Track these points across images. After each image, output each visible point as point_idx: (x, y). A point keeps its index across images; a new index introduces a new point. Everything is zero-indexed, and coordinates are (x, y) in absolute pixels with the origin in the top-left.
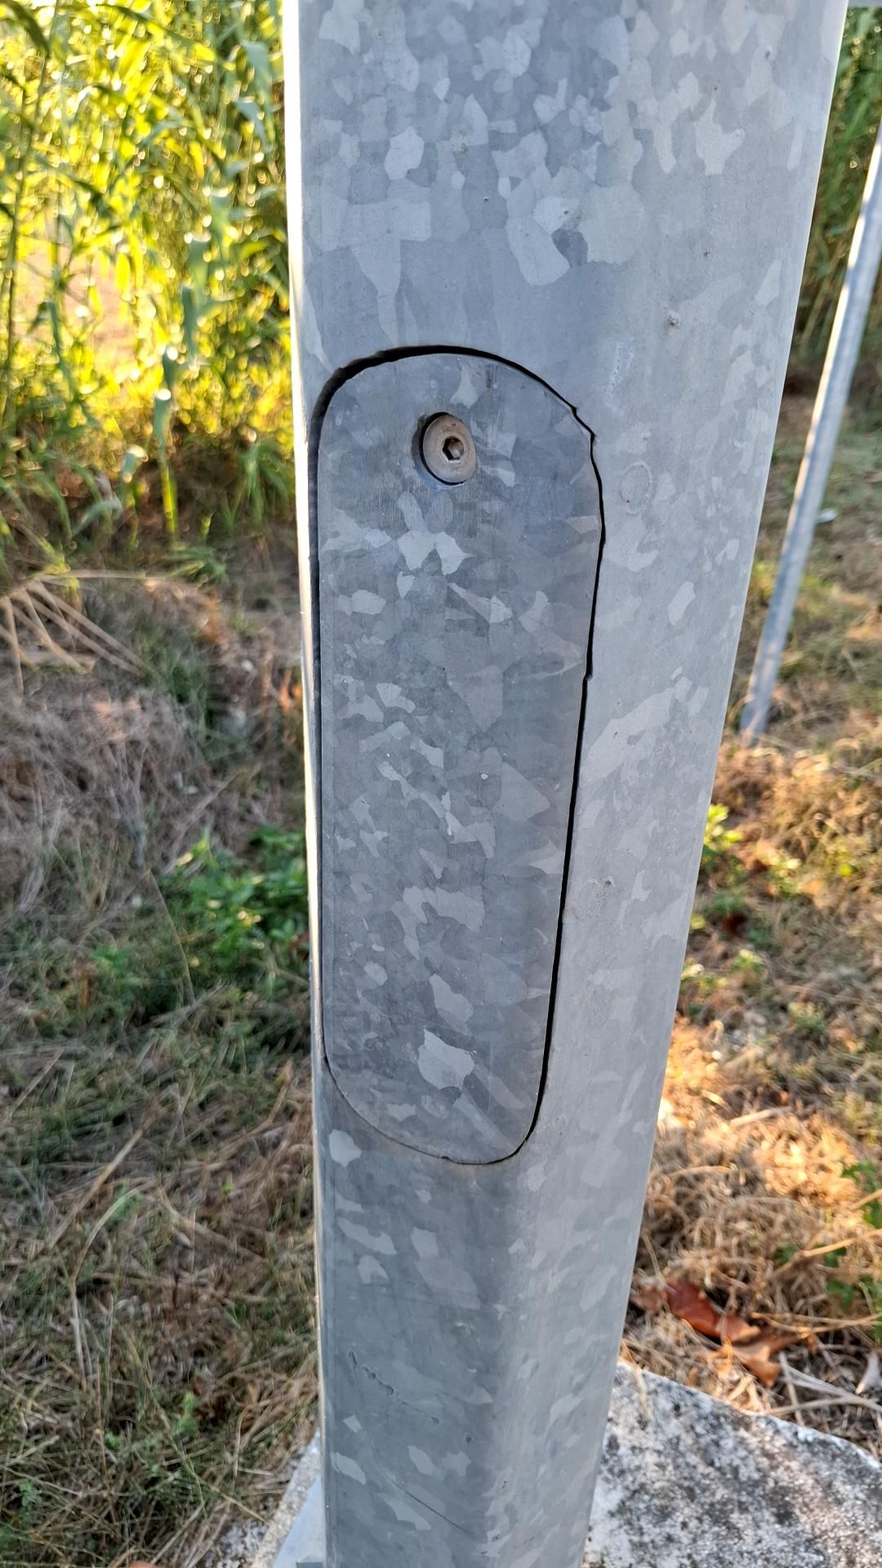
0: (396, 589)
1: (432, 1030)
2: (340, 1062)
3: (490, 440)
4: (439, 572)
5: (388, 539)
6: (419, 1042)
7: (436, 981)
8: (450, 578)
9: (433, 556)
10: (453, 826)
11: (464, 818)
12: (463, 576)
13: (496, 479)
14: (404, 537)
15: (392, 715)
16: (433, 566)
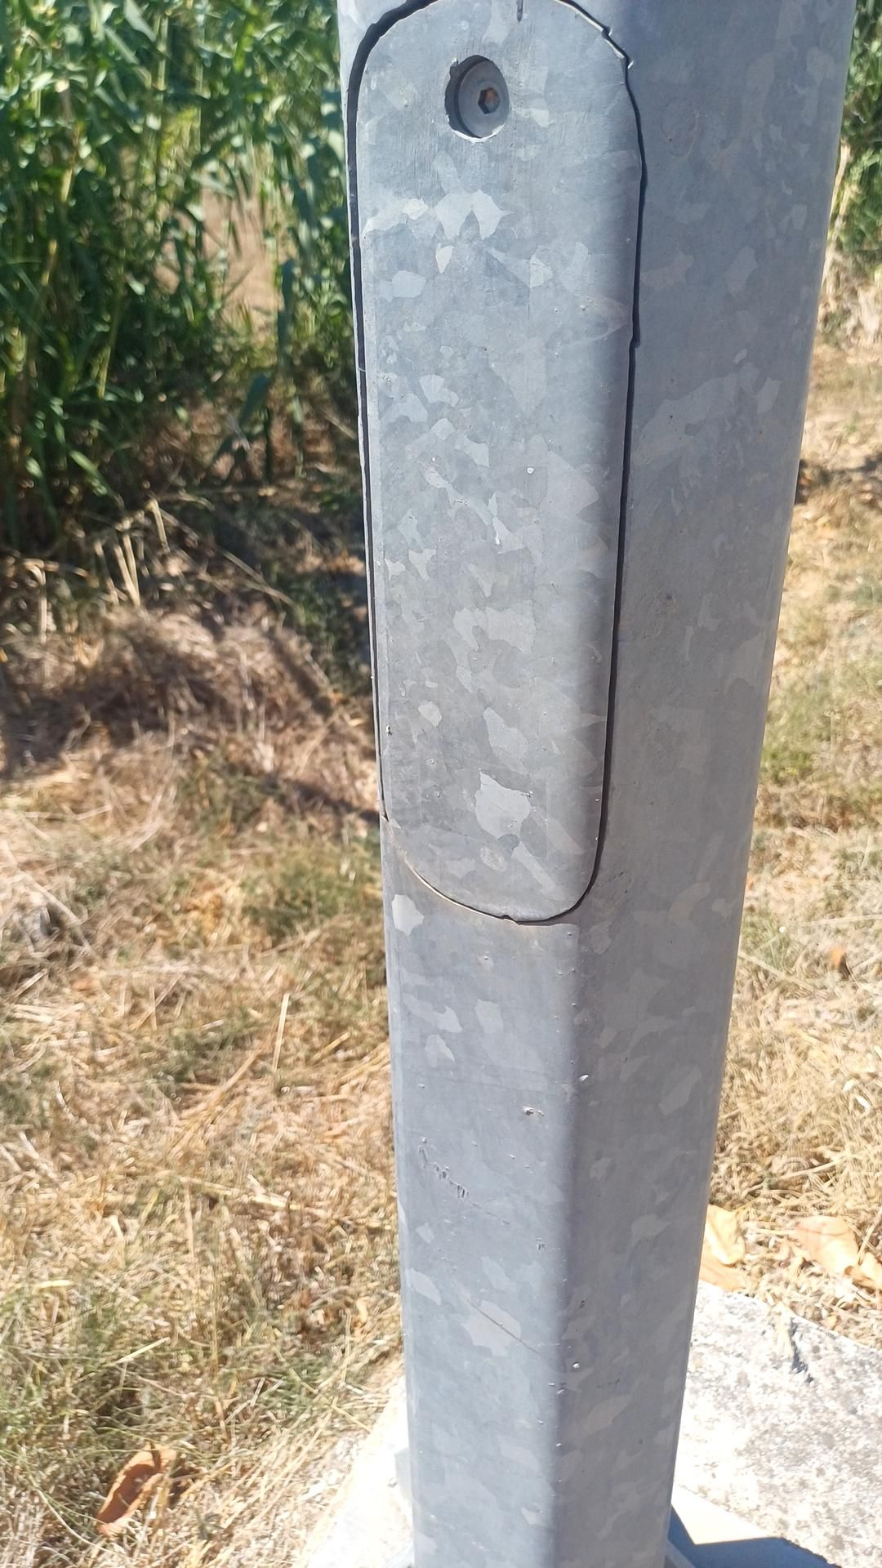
0: (435, 265)
1: (488, 772)
2: (400, 817)
3: (523, 79)
4: (478, 235)
5: (425, 207)
6: (477, 786)
7: (489, 713)
8: (489, 241)
9: (471, 220)
10: (501, 534)
11: (511, 524)
12: (501, 238)
13: (530, 121)
14: (441, 203)
15: (436, 411)
16: (470, 232)
